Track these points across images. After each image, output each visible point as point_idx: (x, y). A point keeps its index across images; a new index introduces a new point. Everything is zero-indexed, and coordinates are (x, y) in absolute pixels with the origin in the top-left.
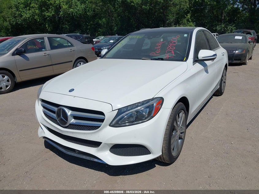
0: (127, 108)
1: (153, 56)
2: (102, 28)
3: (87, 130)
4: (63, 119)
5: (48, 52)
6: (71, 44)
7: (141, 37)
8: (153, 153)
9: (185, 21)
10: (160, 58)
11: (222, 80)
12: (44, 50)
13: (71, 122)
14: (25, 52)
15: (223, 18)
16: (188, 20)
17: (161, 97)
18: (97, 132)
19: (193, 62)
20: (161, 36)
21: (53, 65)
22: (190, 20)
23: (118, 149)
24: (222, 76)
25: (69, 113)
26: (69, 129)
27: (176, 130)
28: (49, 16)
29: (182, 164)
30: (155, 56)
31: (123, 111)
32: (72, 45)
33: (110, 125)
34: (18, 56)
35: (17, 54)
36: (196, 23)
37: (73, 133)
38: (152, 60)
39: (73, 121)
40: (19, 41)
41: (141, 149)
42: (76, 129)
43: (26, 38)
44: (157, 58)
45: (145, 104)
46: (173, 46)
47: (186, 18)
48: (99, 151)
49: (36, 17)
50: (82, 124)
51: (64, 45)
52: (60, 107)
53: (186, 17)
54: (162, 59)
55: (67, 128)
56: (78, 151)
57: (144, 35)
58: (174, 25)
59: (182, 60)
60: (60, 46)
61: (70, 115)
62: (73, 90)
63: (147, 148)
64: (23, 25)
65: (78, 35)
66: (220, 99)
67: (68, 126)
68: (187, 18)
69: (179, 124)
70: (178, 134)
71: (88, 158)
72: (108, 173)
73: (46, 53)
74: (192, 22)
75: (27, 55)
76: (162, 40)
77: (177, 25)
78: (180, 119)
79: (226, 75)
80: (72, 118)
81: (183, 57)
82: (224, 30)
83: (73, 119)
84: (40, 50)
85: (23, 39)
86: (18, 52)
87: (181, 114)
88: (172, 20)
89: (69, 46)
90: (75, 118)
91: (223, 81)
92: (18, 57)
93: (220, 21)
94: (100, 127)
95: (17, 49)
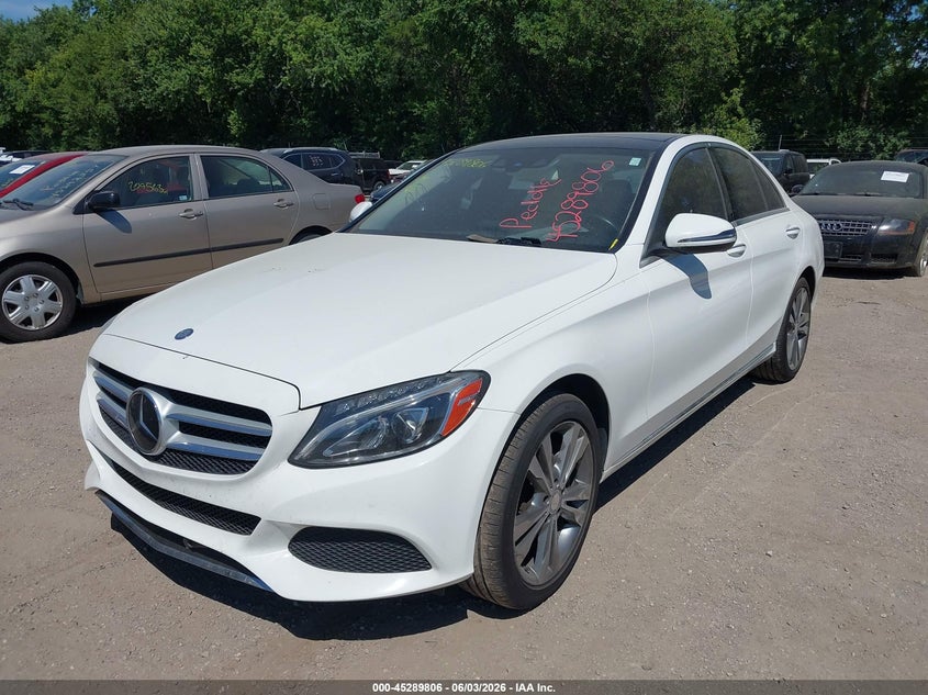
0: (356, 401)
1: (506, 231)
2: (424, 131)
3: (217, 472)
4: (146, 428)
5: (196, 207)
6: (284, 182)
7: (483, 165)
8: (437, 568)
9: (721, 113)
10: (528, 239)
11: (787, 326)
12: (185, 198)
13: (170, 440)
14: (117, 203)
15: (864, 106)
16: (732, 111)
17: (481, 371)
18: (246, 479)
19: (643, 258)
20: (549, 162)
21: (214, 250)
22: (740, 110)
23: (317, 544)
24: (790, 311)
25: (164, 407)
26: (164, 464)
27: (543, 491)
28: (244, 86)
29: (563, 614)
30: (517, 231)
31: (339, 411)
32: (285, 187)
33: (291, 460)
34: (94, 216)
35: (92, 209)
36: (764, 120)
37: (173, 478)
38: (500, 242)
39: (176, 437)
40: (103, 167)
41: (392, 550)
42: (184, 468)
43: (127, 157)
44: (519, 237)
45: (420, 390)
46: (582, 197)
47: (725, 102)
48: (250, 545)
49: (202, 89)
50: (203, 452)
51: (261, 183)
52: (140, 388)
53: (725, 98)
54: (536, 243)
55: (159, 463)
56: (191, 542)
57: (496, 157)
58: (682, 127)
59: (604, 249)
60: (249, 187)
61: (167, 417)
62: (189, 332)
63: (414, 548)
64: (160, 114)
65: (332, 152)
66: (777, 393)
67: (161, 455)
68: (729, 105)
69: (560, 471)
70: (555, 507)
71: (221, 569)
72: (293, 626)
73: (191, 210)
74: (746, 116)
75: (126, 213)
76: (555, 176)
77: (693, 128)
78: (561, 454)
79: (807, 309)
80: (173, 428)
81: (606, 238)
82: (866, 147)
83: (179, 433)
84: (172, 198)
85: (118, 159)
86: (98, 204)
87: (567, 437)
88: (674, 109)
89: (274, 189)
90: (187, 427)
91: (795, 332)
92: (93, 220)
93: (855, 116)
94: (255, 462)
95: (93, 192)
